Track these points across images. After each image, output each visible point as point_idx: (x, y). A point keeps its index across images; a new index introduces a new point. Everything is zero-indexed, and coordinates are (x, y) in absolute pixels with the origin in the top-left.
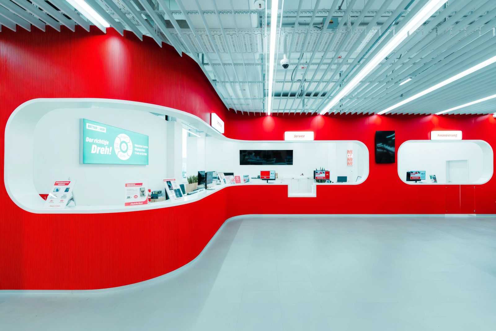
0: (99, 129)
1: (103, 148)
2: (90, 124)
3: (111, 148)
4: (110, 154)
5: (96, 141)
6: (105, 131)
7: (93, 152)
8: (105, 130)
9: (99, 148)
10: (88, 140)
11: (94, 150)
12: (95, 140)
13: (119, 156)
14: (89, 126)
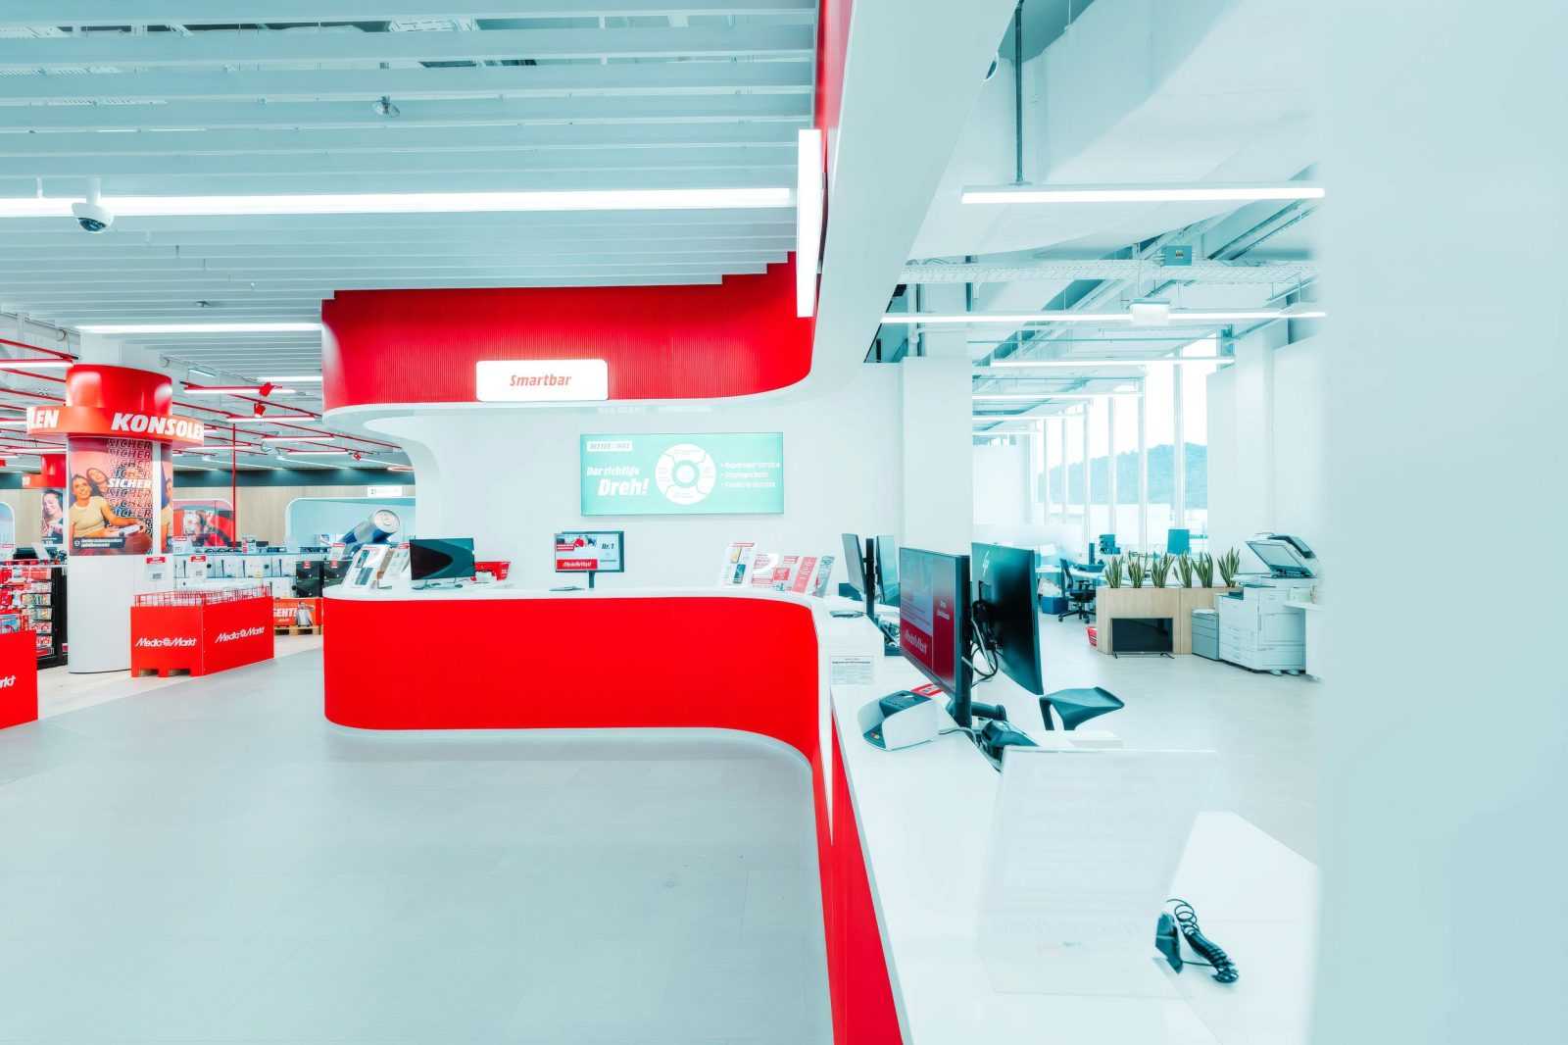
0: (614, 446)
1: (625, 483)
2: (594, 442)
3: (647, 480)
4: (644, 493)
5: (608, 471)
6: (631, 449)
7: (601, 492)
8: (631, 446)
9: (615, 484)
10: (591, 471)
11: (605, 488)
12: (606, 470)
13: (670, 496)
14: (593, 446)
